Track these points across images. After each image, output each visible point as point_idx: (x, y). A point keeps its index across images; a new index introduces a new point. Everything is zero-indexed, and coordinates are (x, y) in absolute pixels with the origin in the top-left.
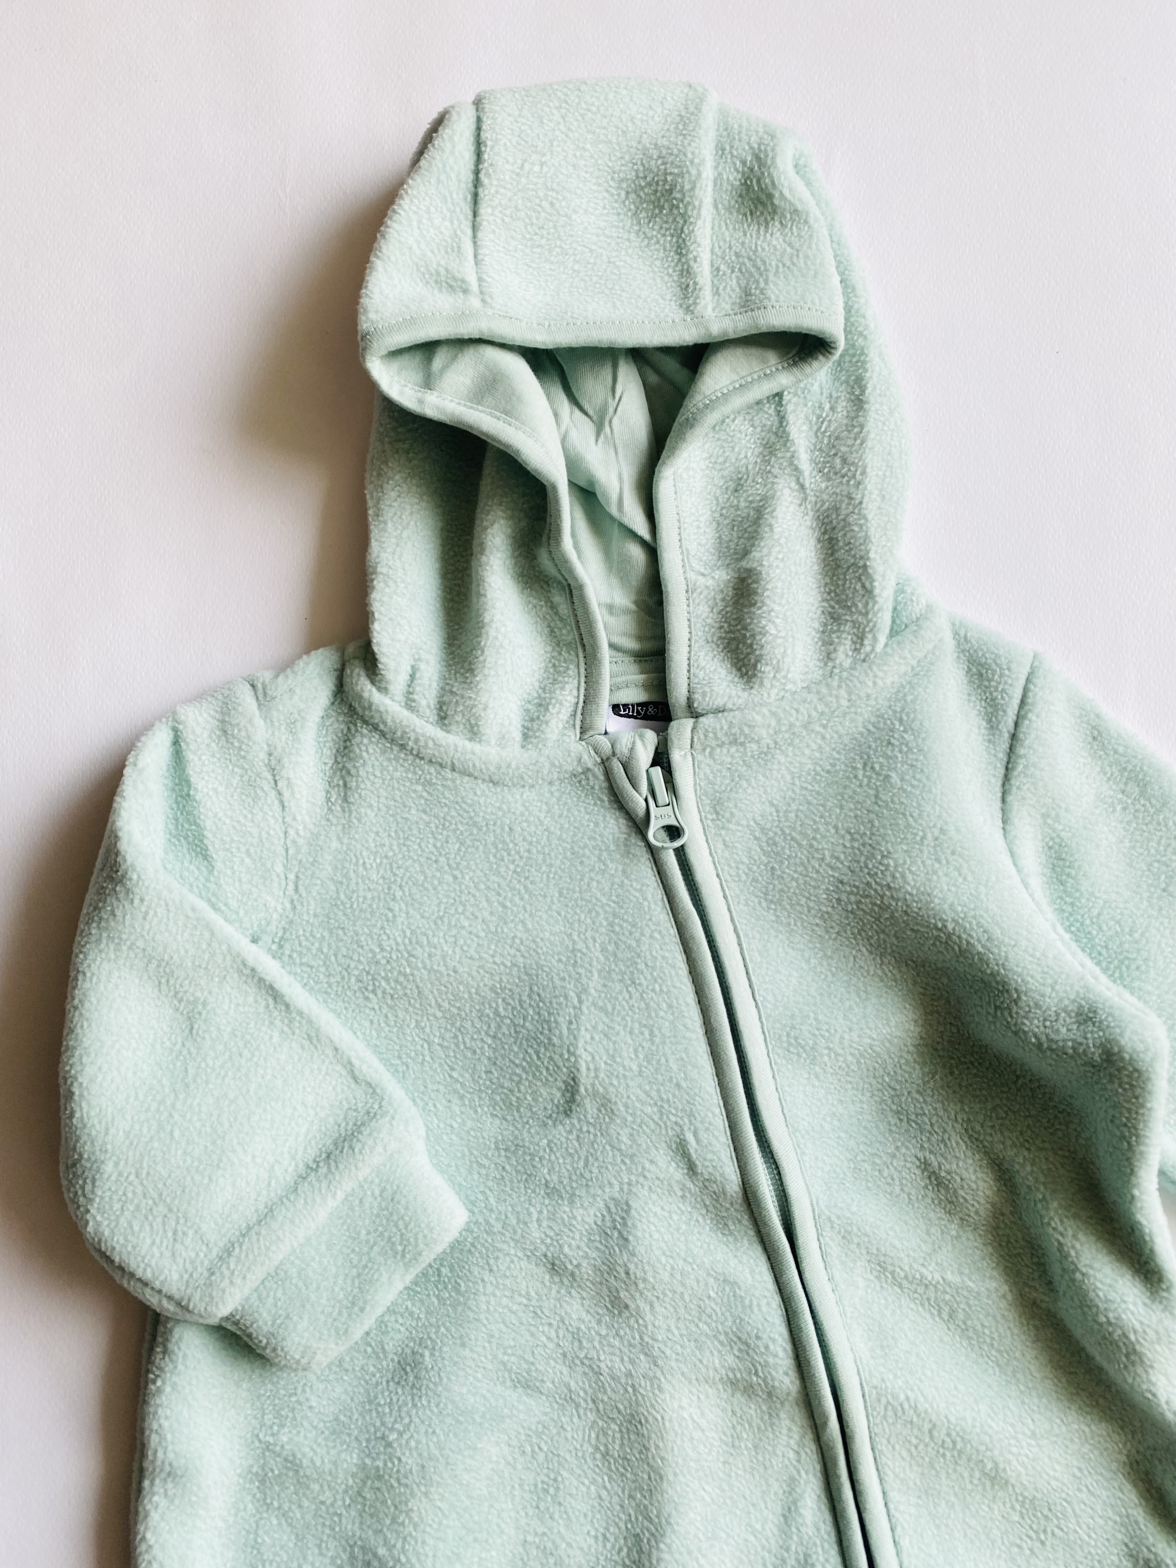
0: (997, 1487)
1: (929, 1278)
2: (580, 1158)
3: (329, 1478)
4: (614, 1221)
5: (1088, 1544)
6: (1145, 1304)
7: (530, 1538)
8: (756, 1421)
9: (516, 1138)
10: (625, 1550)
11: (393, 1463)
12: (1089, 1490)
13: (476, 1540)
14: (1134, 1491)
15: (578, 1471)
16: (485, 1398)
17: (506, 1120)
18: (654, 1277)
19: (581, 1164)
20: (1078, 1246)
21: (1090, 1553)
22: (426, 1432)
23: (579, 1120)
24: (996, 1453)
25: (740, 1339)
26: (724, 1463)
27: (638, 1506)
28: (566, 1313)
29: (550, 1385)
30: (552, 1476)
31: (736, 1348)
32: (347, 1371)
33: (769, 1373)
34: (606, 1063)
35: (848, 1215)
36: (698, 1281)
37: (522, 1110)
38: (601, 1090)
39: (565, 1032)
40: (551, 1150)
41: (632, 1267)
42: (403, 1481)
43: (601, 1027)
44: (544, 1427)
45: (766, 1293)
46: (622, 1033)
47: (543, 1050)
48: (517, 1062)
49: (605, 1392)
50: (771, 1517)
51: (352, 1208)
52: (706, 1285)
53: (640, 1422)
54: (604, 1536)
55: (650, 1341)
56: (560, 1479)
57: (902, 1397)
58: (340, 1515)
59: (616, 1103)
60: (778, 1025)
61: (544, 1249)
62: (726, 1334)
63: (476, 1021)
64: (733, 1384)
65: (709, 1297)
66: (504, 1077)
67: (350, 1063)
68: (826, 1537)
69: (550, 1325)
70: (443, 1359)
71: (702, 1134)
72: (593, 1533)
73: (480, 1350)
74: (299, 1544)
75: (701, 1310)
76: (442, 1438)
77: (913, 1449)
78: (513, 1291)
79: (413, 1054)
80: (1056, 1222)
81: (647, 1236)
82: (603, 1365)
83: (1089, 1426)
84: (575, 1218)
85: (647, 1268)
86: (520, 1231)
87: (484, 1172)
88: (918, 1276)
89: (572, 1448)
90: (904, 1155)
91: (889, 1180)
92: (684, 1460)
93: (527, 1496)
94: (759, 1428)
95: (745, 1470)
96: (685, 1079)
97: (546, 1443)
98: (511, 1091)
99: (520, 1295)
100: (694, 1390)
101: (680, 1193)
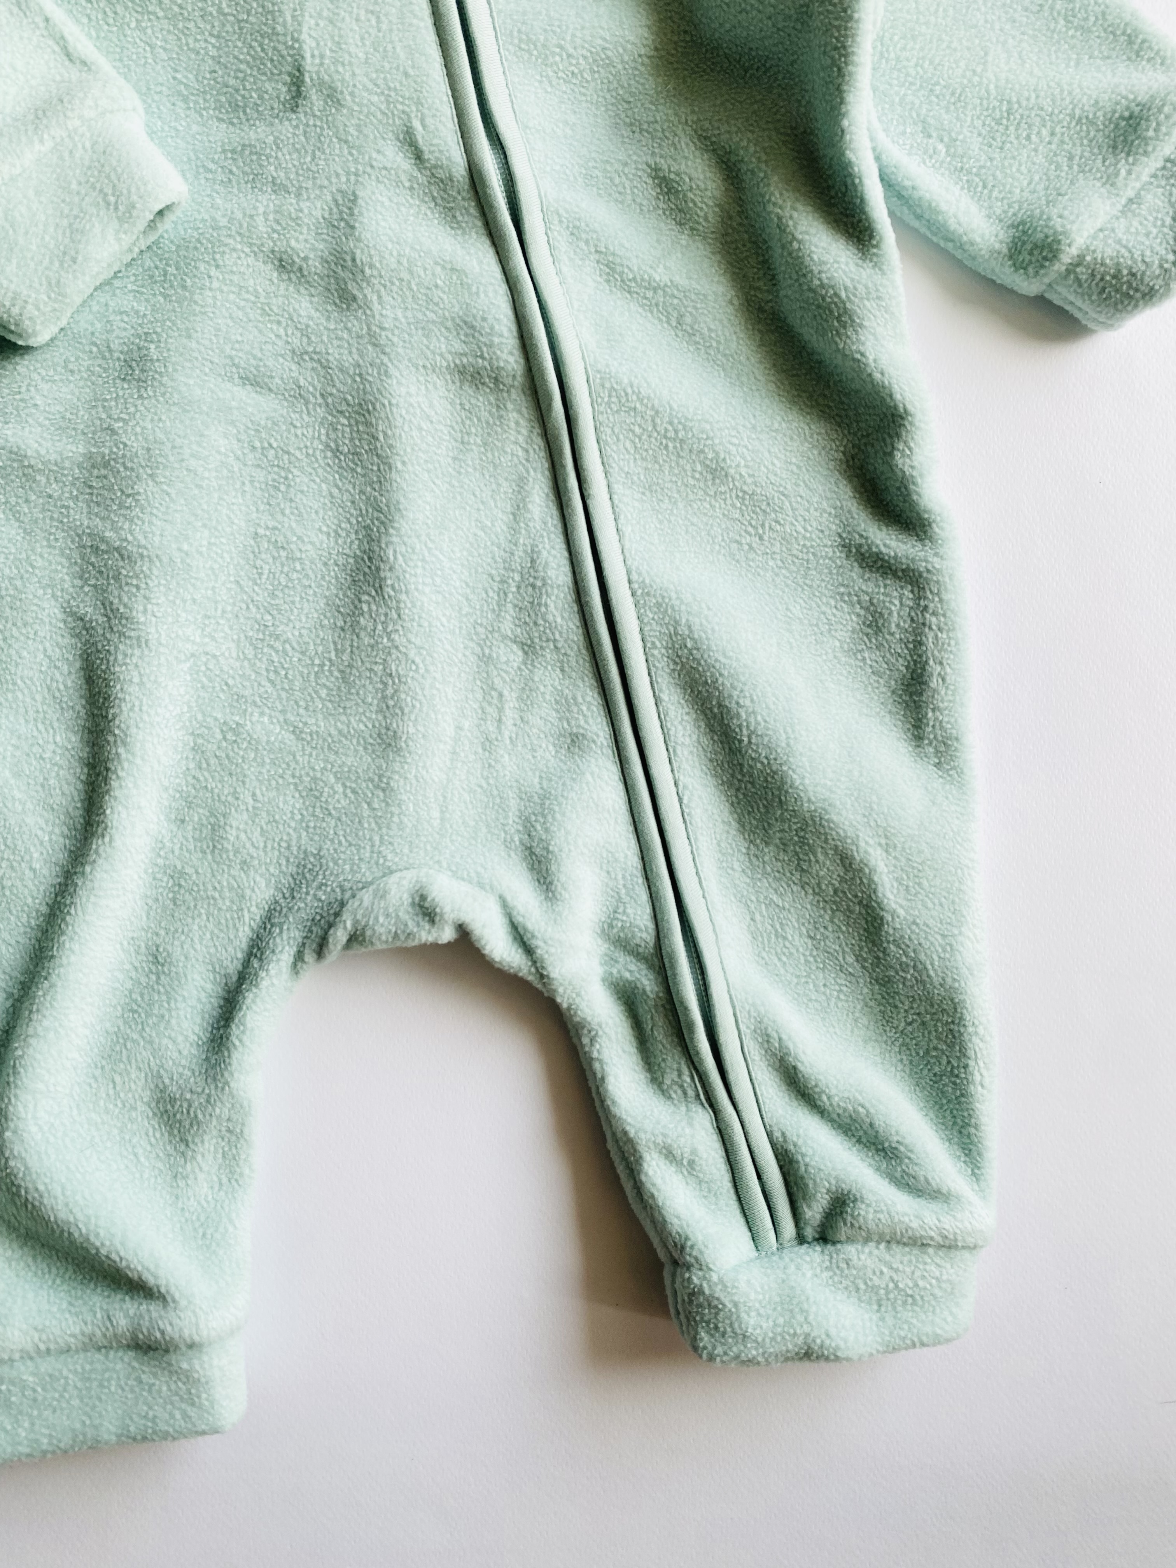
0: (717, 481)
1: (658, 279)
2: (306, 152)
3: (55, 468)
4: (341, 212)
5: (804, 537)
6: (857, 265)
7: (261, 531)
8: (485, 415)
9: (243, 138)
10: (357, 542)
11: (118, 448)
12: (806, 485)
13: (205, 526)
14: (849, 486)
15: (310, 470)
16: (212, 392)
17: (232, 124)
18: (381, 262)
19: (309, 159)
20: (795, 215)
21: (804, 545)
22: (152, 420)
23: (306, 113)
24: (717, 441)
25: (465, 323)
26: (455, 459)
27: (368, 499)
28: (294, 309)
29: (279, 382)
30: (283, 474)
31: (462, 332)
32: (72, 371)
33: (494, 353)
34: (332, 51)
35: (576, 210)
36: (425, 269)
37: (248, 111)
38: (326, 78)
39: (289, 19)
40: (278, 148)
41: (358, 252)
42: (129, 465)
43: (325, 13)
44: (274, 423)
45: (493, 281)
46: (348, 19)
47: (266, 41)
48: (242, 57)
49: (334, 386)
50: (500, 515)
51: (61, 158)
52: (433, 275)
53: (368, 411)
54: (336, 532)
55: (378, 330)
56: (290, 476)
57: (626, 381)
58: (67, 507)
59: (342, 92)
60: (509, 21)
61: (272, 244)
62: (453, 319)
63: (199, 20)
64: (461, 371)
65: (437, 286)
66: (229, 75)
67: (63, 38)
68: (552, 529)
69: (279, 323)
70: (169, 350)
71: (429, 121)
72: (325, 529)
73: (207, 343)
74: (28, 538)
75: (429, 300)
76: (168, 423)
77: (637, 440)
78: (241, 287)
79: (134, 57)
80: (776, 197)
81: (374, 222)
82: (330, 358)
83: (808, 424)
84: (301, 211)
85: (372, 252)
86: (245, 225)
87: (210, 176)
88: (646, 276)
89: (302, 446)
90: (635, 162)
91: (621, 189)
92: (413, 449)
93: (258, 493)
94: (487, 423)
95: (475, 469)
96: (413, 67)
97: (276, 440)
98: (237, 90)
99: (248, 292)
100: (421, 379)
101: (407, 184)
